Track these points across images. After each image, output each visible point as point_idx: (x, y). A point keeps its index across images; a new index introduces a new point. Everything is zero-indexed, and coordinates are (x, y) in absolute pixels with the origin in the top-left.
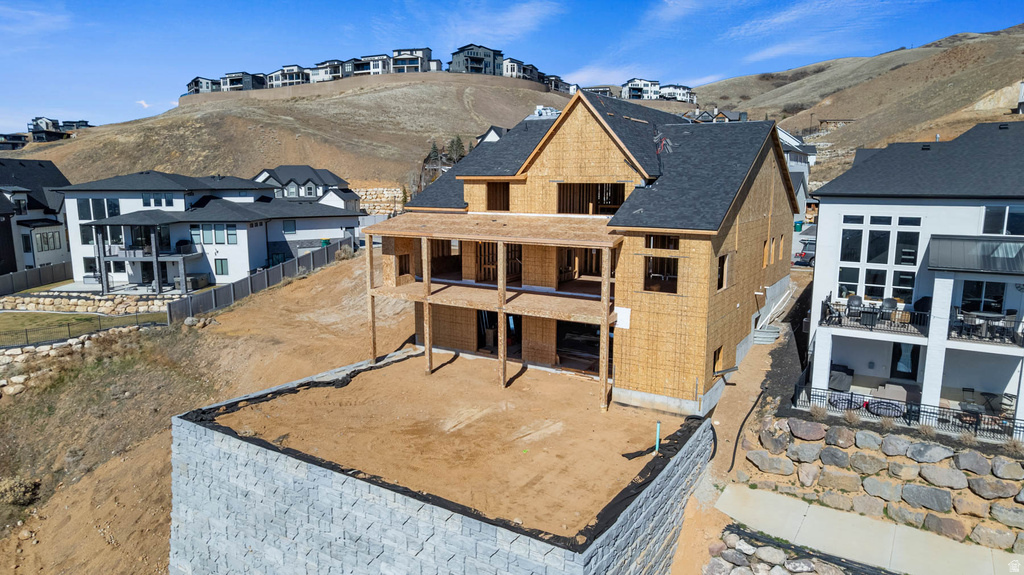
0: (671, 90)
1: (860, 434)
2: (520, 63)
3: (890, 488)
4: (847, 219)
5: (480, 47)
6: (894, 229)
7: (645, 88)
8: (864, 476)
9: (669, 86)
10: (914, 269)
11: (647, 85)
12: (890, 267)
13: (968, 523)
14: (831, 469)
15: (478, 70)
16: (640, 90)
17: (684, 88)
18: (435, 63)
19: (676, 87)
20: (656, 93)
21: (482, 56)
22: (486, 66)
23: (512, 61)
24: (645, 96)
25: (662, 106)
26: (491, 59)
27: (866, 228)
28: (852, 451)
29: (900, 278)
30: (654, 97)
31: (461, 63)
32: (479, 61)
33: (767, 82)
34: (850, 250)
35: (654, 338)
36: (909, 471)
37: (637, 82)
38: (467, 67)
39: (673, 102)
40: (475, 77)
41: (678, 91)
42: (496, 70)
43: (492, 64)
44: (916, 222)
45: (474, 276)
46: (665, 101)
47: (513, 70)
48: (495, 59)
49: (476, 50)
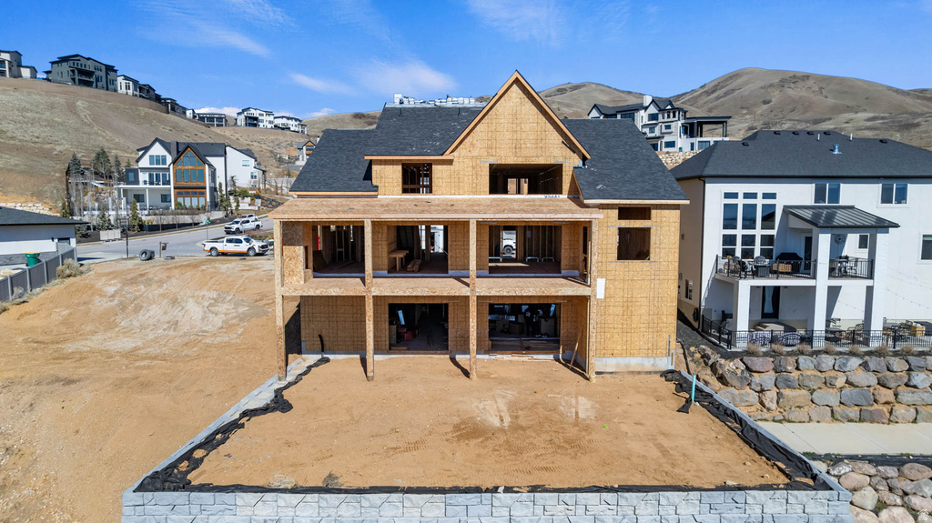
0: (284, 121)
1: (802, 359)
2: (135, 82)
3: (832, 397)
4: (728, 195)
5: (89, 59)
6: (759, 202)
7: (260, 118)
8: (812, 391)
9: (282, 117)
10: (773, 232)
11: (262, 115)
12: (758, 232)
13: (885, 409)
14: (786, 392)
15: (88, 84)
16: (256, 119)
17: (296, 120)
18: (28, 70)
19: (288, 118)
20: (270, 122)
21: (92, 69)
22: (97, 80)
23: (126, 78)
24: (261, 125)
25: (278, 135)
26: (103, 74)
27: (740, 202)
28: (795, 374)
29: (768, 240)
30: (269, 126)
31: (65, 74)
32: (90, 74)
33: (360, 120)
34: (729, 222)
35: (628, 305)
36: (841, 382)
37: (252, 111)
38: (74, 80)
39: (287, 132)
40: (85, 90)
41: (290, 122)
42: (110, 86)
43: (104, 79)
44: (773, 196)
45: (386, 267)
46: (280, 130)
47: (128, 87)
48: (107, 74)
49: (83, 61)
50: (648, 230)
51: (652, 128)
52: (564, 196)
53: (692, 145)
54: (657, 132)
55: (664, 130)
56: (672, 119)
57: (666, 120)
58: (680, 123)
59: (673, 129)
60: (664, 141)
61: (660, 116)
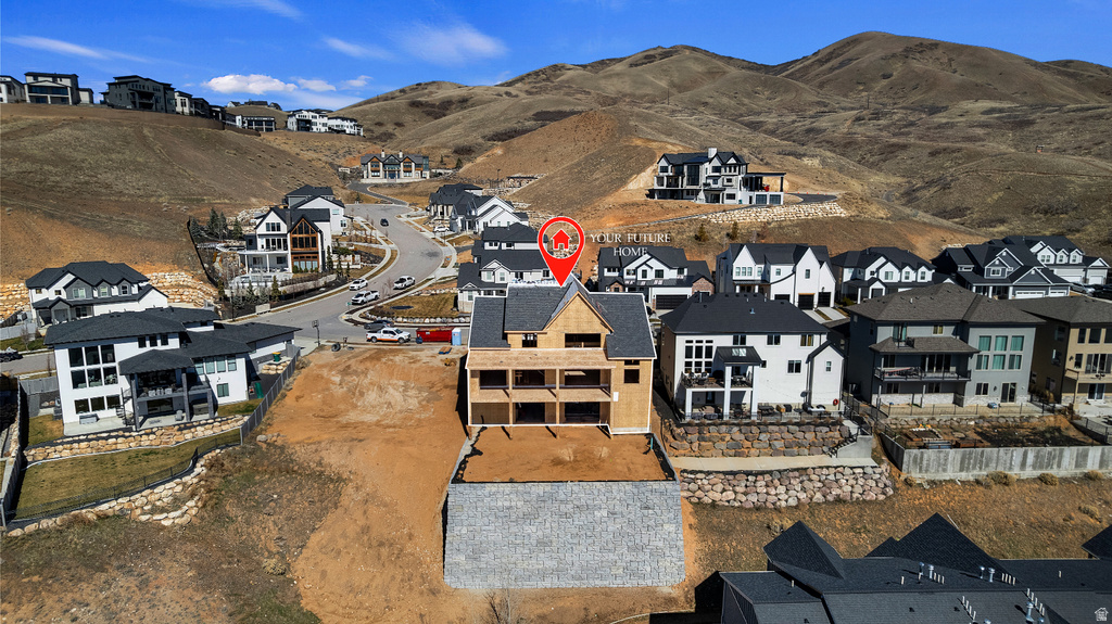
0: (339, 122)
1: (711, 428)
2: (189, 96)
3: (722, 445)
4: (687, 342)
5: (148, 79)
6: (704, 345)
7: (313, 120)
8: (714, 443)
9: (336, 118)
10: (711, 360)
11: (316, 117)
12: (704, 360)
13: (746, 451)
14: (703, 443)
15: (146, 107)
16: (309, 122)
17: (351, 120)
18: (87, 93)
19: (343, 119)
20: (325, 125)
21: (151, 90)
22: (157, 101)
23: (181, 94)
24: (314, 128)
25: (333, 139)
26: (161, 94)
27: (694, 345)
28: (708, 435)
29: (707, 364)
30: (323, 129)
31: (124, 97)
32: (149, 96)
33: (417, 110)
34: (688, 355)
35: (629, 404)
36: (728, 438)
37: (305, 113)
38: (134, 103)
39: (344, 136)
40: (146, 115)
41: (346, 123)
42: (168, 107)
43: (162, 100)
44: (711, 342)
46: (335, 135)
47: (183, 104)
48: (165, 93)
49: (141, 83)
50: (638, 371)
51: (715, 179)
52: (601, 349)
53: (751, 198)
54: (719, 185)
55: (726, 183)
56: (733, 173)
57: (728, 173)
58: (740, 177)
59: (733, 183)
60: (726, 192)
61: (723, 169)
